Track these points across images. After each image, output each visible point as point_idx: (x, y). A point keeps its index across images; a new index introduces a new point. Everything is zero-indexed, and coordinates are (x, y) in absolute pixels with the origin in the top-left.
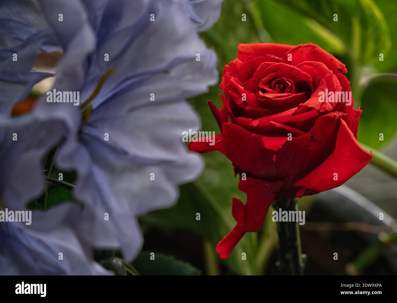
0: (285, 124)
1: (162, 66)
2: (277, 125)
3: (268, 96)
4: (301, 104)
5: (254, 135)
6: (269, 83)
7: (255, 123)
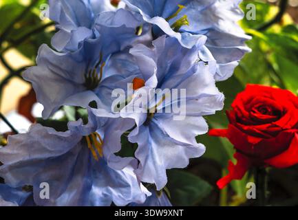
0: (262, 131)
1: (195, 96)
2: (257, 131)
3: (256, 115)
4: (273, 123)
5: (244, 134)
6: (258, 108)
7: (246, 128)
